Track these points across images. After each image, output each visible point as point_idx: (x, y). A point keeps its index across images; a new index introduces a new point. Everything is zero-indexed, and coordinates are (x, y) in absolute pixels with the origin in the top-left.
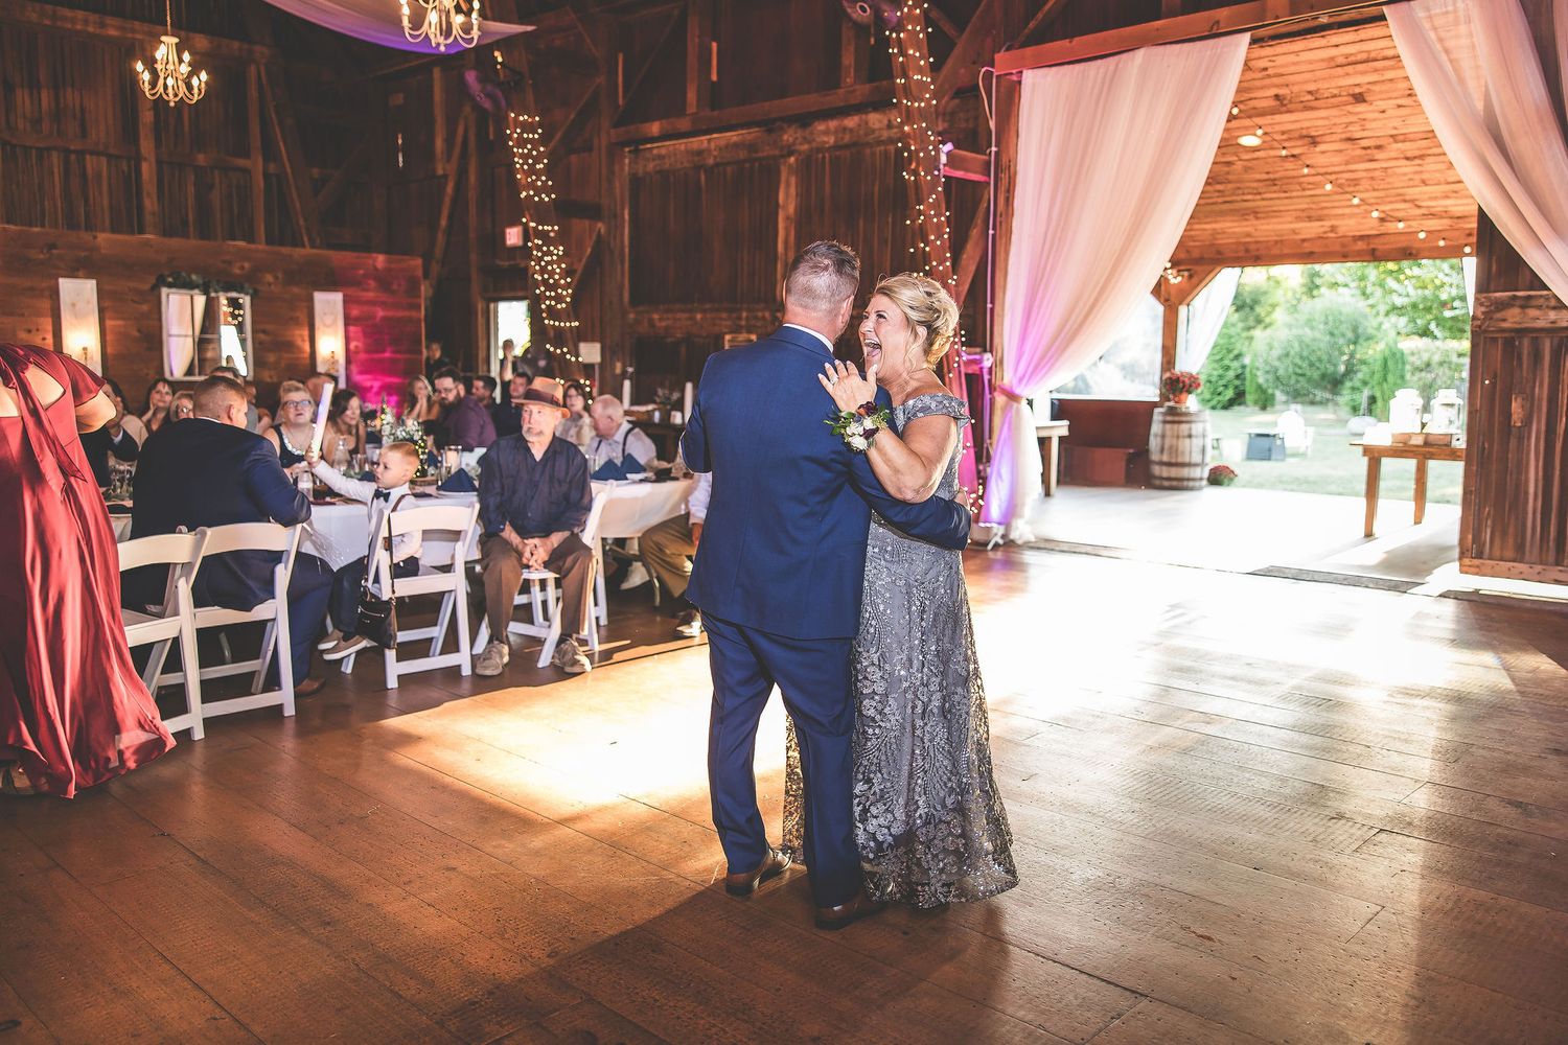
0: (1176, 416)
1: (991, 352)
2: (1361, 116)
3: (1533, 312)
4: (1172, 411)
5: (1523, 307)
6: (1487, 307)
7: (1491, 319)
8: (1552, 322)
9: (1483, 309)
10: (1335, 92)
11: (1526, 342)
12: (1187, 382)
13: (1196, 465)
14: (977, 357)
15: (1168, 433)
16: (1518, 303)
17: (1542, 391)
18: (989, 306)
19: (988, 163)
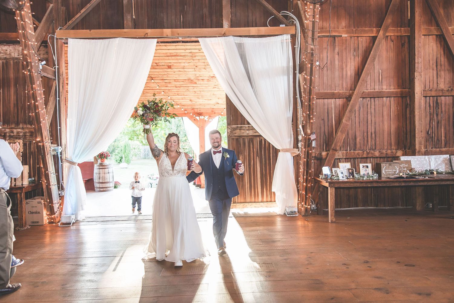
0: (102, 166)
1: (61, 146)
2: (168, 73)
3: (243, 131)
4: (101, 165)
5: (240, 130)
6: (231, 129)
7: (232, 133)
8: (248, 134)
9: (230, 130)
10: (163, 64)
11: (241, 139)
12: (106, 155)
13: (111, 182)
14: (56, 148)
15: (101, 172)
16: (239, 128)
17: (247, 153)
18: (59, 128)
19: (55, 71)
